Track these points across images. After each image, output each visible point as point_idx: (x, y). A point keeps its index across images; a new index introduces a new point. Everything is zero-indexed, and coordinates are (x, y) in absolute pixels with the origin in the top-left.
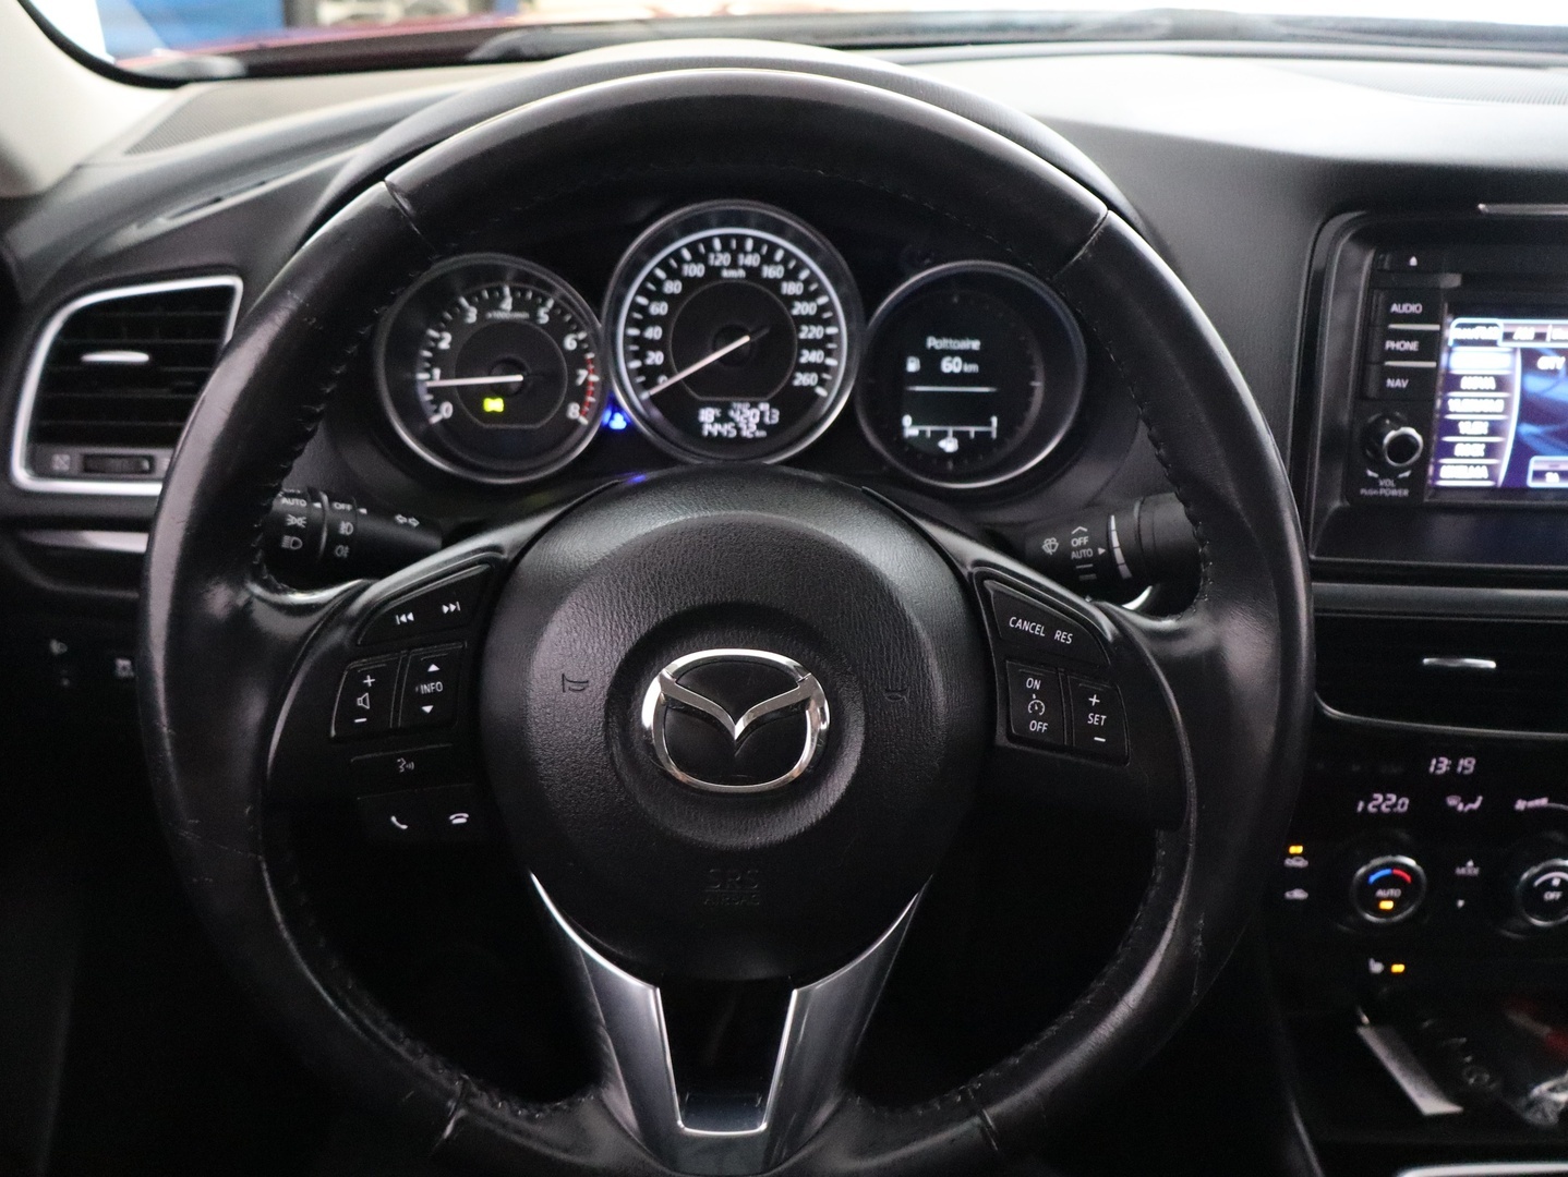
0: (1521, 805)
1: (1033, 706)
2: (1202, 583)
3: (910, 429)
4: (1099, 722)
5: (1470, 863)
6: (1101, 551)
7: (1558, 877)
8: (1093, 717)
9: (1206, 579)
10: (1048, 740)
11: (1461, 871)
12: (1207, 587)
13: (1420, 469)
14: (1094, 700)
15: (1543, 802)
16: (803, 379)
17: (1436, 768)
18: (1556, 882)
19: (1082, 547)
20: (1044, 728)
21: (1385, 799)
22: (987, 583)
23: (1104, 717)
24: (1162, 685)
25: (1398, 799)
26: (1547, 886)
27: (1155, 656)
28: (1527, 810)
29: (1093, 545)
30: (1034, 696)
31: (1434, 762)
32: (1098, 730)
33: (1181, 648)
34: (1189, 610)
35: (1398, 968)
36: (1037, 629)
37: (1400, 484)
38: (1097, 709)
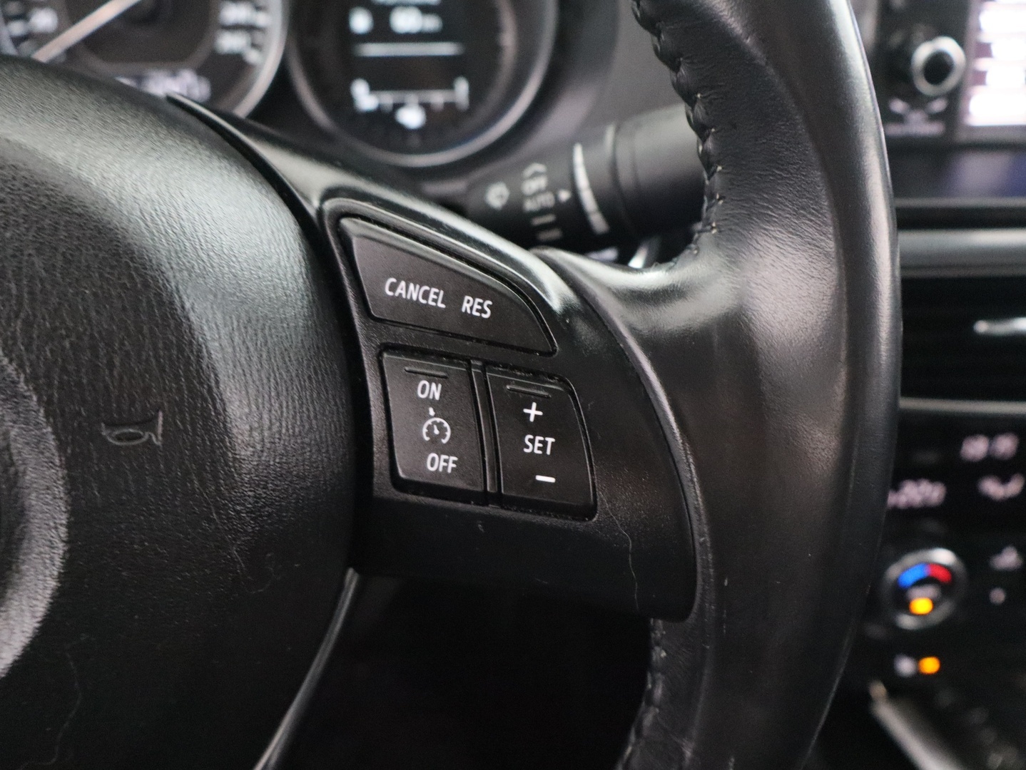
1: (430, 428)
2: (705, 206)
3: (365, 98)
4: (543, 449)
6: (564, 195)
8: (532, 441)
9: (712, 197)
10: (460, 484)
12: (714, 209)
13: (955, 98)
14: (533, 412)
16: (230, 43)
19: (539, 192)
20: (451, 465)
22: (346, 222)
23: (550, 440)
24: (647, 379)
27: (633, 330)
29: (553, 188)
30: (432, 412)
32: (541, 463)
33: (676, 317)
34: (687, 252)
36: (432, 296)
37: (934, 117)
38: (539, 428)
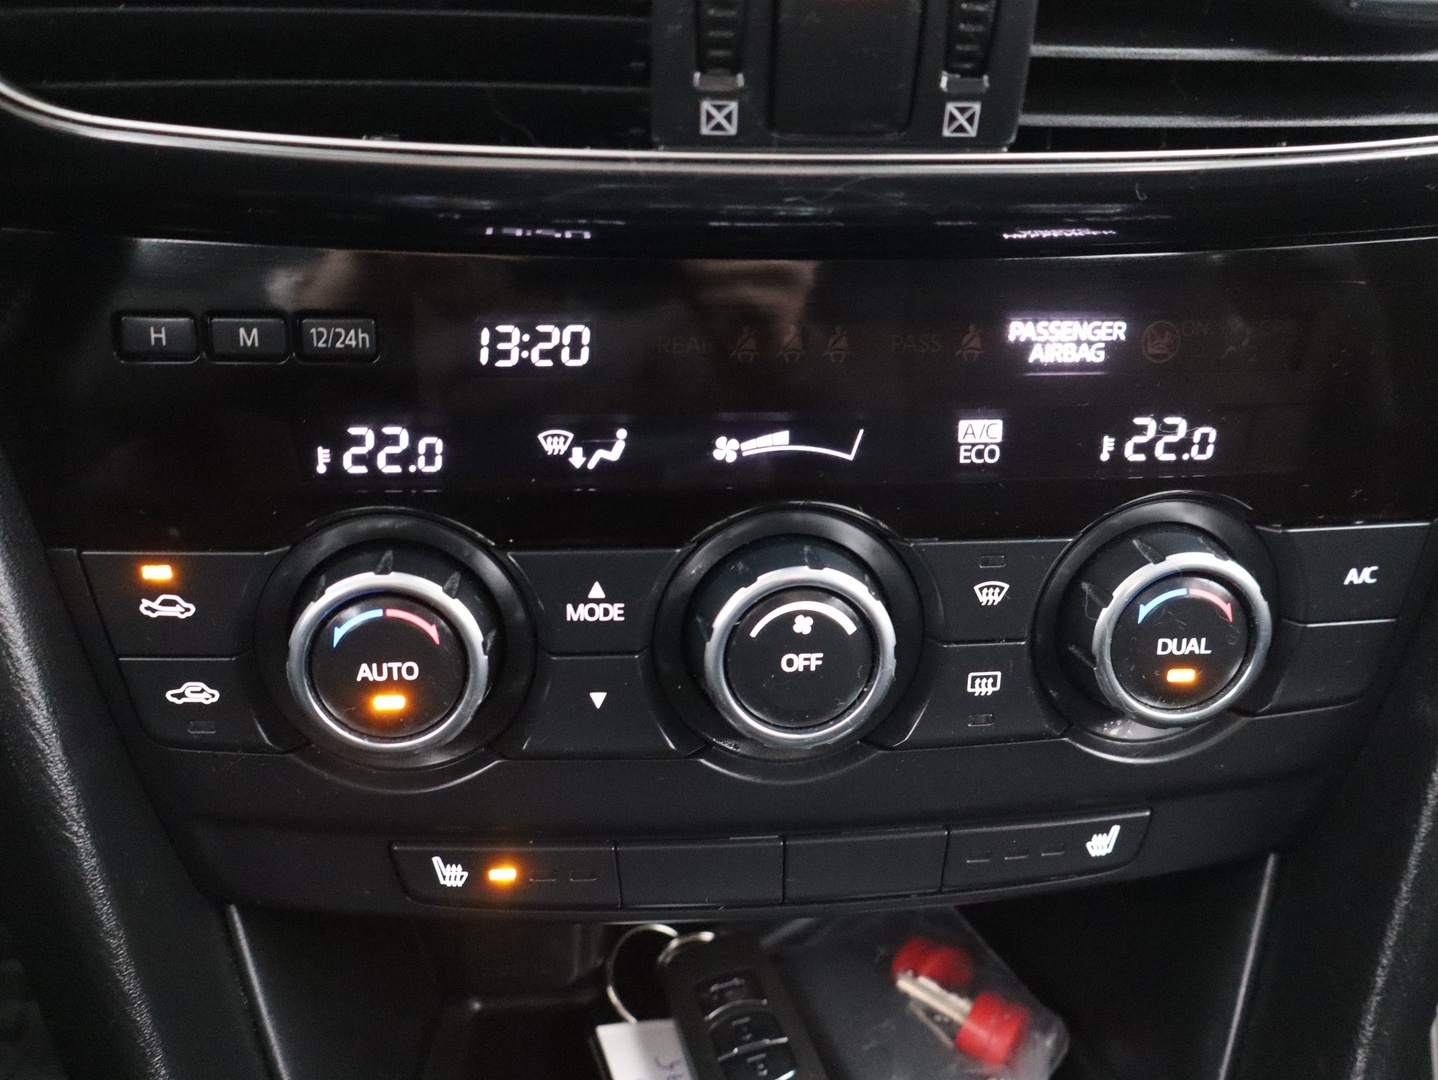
0: (726, 450)
5: (597, 592)
7: (806, 613)
11: (577, 613)
15: (778, 441)
17: (496, 355)
18: (803, 626)
21: (383, 441)
25: (414, 441)
26: (782, 636)
28: (743, 462)
31: (485, 336)
35: (503, 875)
